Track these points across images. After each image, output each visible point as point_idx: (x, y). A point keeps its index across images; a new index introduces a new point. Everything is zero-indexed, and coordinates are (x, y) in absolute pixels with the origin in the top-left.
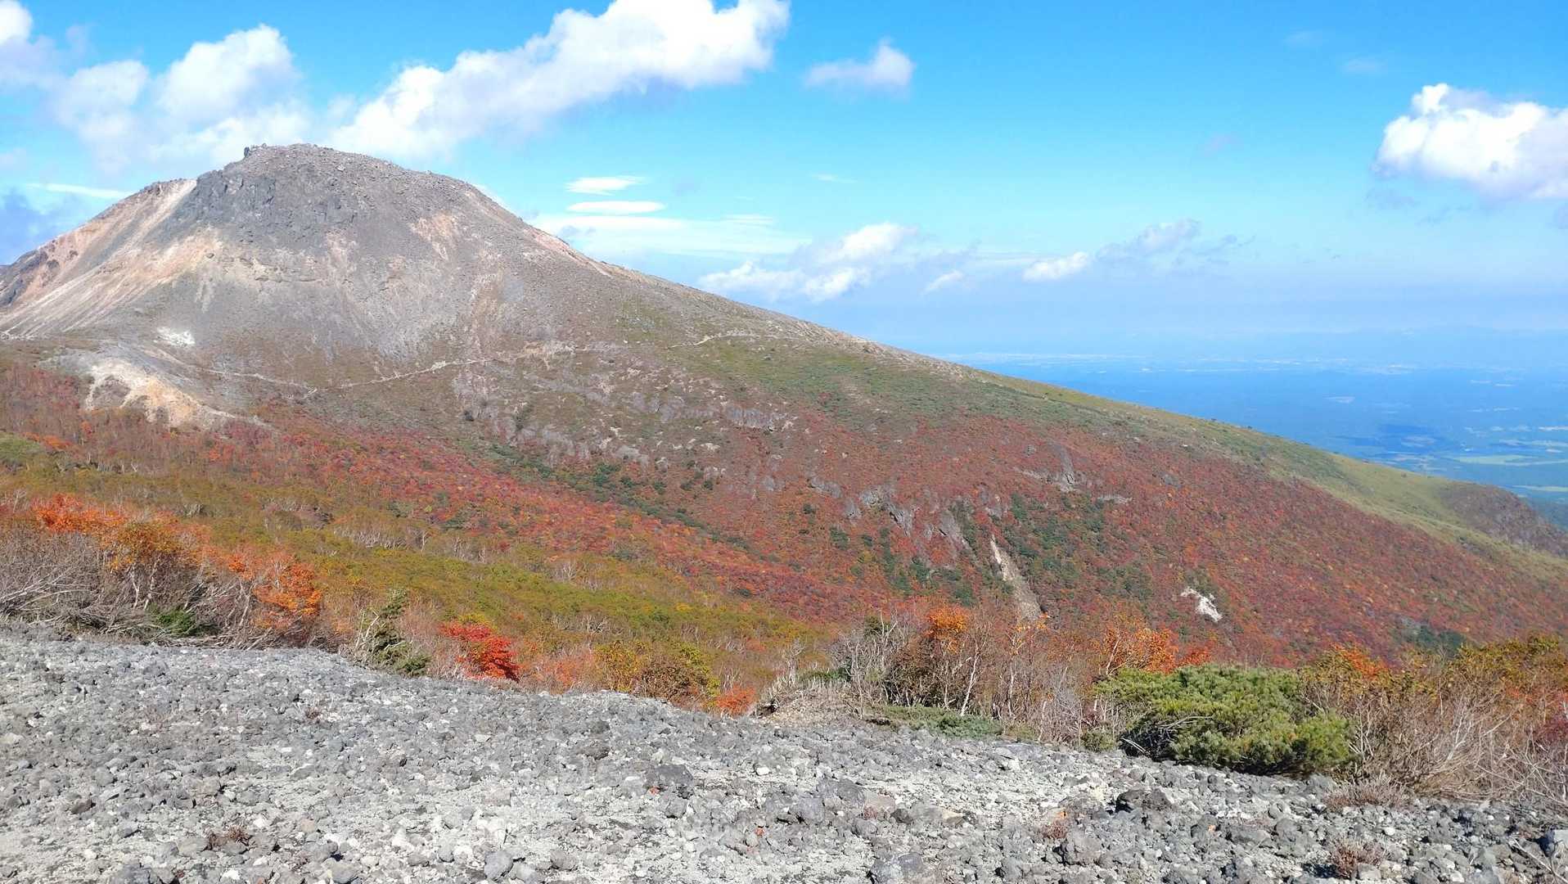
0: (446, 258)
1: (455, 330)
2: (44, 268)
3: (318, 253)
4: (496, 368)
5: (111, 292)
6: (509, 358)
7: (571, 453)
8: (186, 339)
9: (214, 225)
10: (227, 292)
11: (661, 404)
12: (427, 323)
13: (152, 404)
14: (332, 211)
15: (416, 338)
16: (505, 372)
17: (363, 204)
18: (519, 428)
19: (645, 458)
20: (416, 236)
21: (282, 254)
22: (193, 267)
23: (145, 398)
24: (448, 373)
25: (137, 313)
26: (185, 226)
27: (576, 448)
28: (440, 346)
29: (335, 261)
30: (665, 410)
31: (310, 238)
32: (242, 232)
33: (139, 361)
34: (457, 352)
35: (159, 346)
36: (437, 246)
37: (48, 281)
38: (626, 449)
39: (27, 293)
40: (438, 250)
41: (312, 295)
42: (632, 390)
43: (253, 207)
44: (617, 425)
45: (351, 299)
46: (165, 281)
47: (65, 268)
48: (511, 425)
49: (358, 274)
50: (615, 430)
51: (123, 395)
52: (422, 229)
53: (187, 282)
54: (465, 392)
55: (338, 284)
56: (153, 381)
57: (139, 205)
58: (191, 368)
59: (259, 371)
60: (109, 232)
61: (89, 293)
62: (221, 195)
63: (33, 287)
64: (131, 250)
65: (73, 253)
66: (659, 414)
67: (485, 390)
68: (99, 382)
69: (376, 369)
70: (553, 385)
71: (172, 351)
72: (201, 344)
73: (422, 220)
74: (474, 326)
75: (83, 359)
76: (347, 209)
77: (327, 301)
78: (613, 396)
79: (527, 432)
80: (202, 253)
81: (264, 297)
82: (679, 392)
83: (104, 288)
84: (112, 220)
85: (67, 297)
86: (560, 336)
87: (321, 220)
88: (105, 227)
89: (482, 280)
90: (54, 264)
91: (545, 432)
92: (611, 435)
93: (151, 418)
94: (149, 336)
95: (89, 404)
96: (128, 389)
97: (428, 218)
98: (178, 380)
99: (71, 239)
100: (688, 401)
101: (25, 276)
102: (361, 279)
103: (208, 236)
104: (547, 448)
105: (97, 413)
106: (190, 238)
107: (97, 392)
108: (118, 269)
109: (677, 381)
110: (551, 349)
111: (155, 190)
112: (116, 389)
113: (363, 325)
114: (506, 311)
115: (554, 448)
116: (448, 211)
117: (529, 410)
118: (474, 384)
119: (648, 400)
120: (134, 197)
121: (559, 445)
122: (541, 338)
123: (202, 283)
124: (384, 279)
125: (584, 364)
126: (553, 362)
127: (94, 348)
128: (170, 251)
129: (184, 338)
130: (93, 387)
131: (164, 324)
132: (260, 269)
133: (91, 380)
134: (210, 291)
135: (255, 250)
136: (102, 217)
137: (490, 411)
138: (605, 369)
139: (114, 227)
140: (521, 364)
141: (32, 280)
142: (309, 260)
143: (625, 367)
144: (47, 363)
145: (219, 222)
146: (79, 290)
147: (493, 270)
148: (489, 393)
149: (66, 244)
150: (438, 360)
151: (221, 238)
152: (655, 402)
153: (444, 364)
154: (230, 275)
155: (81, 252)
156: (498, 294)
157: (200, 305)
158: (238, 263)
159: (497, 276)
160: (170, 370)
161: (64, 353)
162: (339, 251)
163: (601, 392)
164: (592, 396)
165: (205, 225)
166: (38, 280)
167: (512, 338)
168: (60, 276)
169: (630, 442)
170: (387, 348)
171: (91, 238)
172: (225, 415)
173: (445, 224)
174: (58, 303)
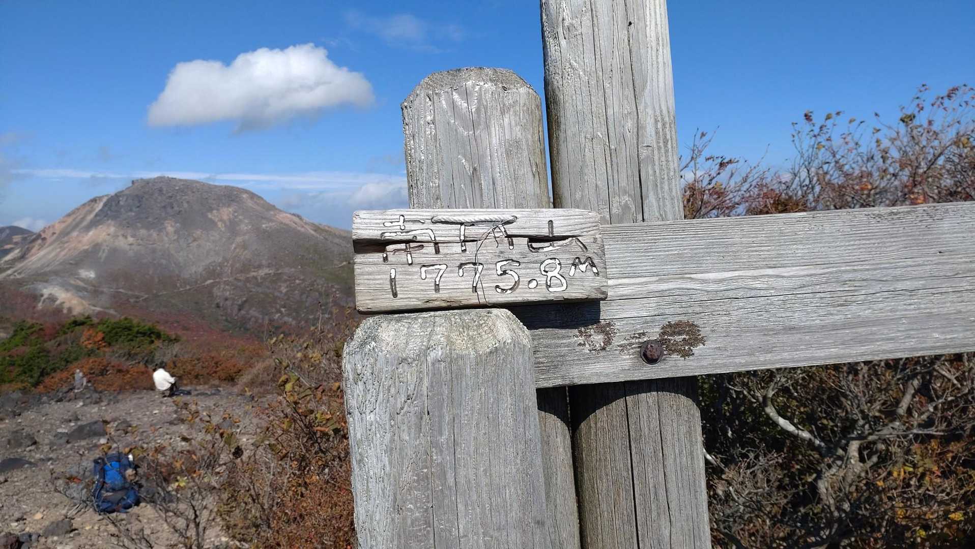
0: (223, 229)
1: (221, 265)
2: (40, 241)
3: (160, 231)
4: (236, 282)
5: (63, 253)
6: (242, 277)
7: (260, 321)
8: (92, 275)
9: (112, 220)
10: (114, 251)
11: (307, 297)
12: (207, 262)
13: (66, 305)
14: (169, 210)
15: (201, 269)
16: (239, 284)
17: (186, 205)
18: (240, 310)
19: (294, 323)
20: (211, 219)
21: (143, 232)
22: (100, 240)
23: (63, 303)
24: (212, 285)
25: (71, 264)
26: (98, 221)
27: (263, 319)
28: (212, 272)
29: (167, 235)
30: (309, 300)
31: (157, 224)
32: (124, 222)
33: (66, 287)
34: (220, 275)
35: (78, 278)
36: (220, 224)
37: (41, 247)
38: (286, 319)
39: (30, 254)
40: (220, 226)
41: (154, 251)
42: (295, 290)
43: (131, 210)
44: (284, 307)
45: (173, 252)
46: (86, 247)
47: (49, 241)
48: (236, 308)
49: (177, 240)
50: (283, 310)
51: (55, 301)
52: (214, 216)
53: (97, 247)
54: (219, 294)
55: (167, 245)
56: (69, 295)
57: (88, 208)
58: (90, 288)
59: (122, 288)
60: (71, 222)
61: (53, 254)
62: (116, 205)
63: (33, 251)
64: (75, 234)
65: (54, 233)
66: (306, 301)
67: (228, 293)
68: (45, 296)
69: (178, 285)
70: (260, 290)
71: (83, 280)
72: (98, 276)
73: (215, 212)
74: (230, 262)
75: (40, 286)
76: (176, 208)
77: (160, 253)
78: (286, 294)
79: (243, 312)
80: (105, 233)
81: (131, 254)
82: (317, 291)
83: (60, 251)
84: (74, 216)
85: (44, 256)
86: (269, 266)
87: (163, 214)
88: (70, 220)
89: (239, 239)
90: (44, 239)
91: (251, 312)
92: (281, 312)
93: (65, 311)
94: (74, 274)
95: (40, 306)
96: (57, 299)
97: (218, 210)
98: (80, 294)
99: (53, 226)
100: (320, 294)
101: (31, 245)
102: (179, 242)
103: (109, 225)
104: (250, 319)
105: (42, 310)
106: (101, 226)
107: (44, 301)
108: (67, 242)
109: (318, 285)
110: (262, 272)
111: (94, 200)
112: (52, 299)
113: (175, 263)
114: (246, 255)
115: (253, 319)
116: (229, 206)
117: (245, 302)
118: (224, 290)
119: (301, 295)
120: (84, 205)
121: (255, 317)
122: (260, 267)
123: (103, 248)
124: (190, 241)
125: (276, 278)
126: (262, 278)
127: (46, 281)
128: (91, 233)
129: (89, 274)
130: (43, 299)
131: (82, 268)
132: (131, 240)
133: (42, 295)
134: (106, 251)
135: (129, 231)
136: (69, 215)
137: (229, 303)
138: (286, 281)
139: (74, 220)
140: (248, 280)
141: (34, 246)
142: (155, 235)
143: (295, 280)
144: (24, 289)
145: (115, 218)
146: (49, 253)
147: (245, 234)
148: (230, 294)
149: (51, 229)
150: (210, 279)
151: (114, 226)
152: (304, 296)
153: (211, 281)
154: (116, 244)
155: (57, 232)
156: (244, 246)
157: (100, 258)
158: (121, 238)
159: (247, 237)
160: (78, 289)
161: (33, 284)
162: (170, 229)
163: (281, 292)
164: (277, 294)
165: (108, 220)
166: (37, 247)
167: (245, 268)
168: (47, 245)
169: (289, 315)
170: (186, 275)
171: (63, 225)
172: (98, 309)
173: (226, 213)
174: (40, 259)
